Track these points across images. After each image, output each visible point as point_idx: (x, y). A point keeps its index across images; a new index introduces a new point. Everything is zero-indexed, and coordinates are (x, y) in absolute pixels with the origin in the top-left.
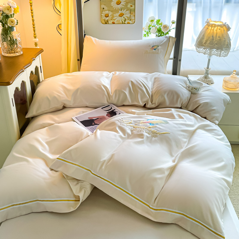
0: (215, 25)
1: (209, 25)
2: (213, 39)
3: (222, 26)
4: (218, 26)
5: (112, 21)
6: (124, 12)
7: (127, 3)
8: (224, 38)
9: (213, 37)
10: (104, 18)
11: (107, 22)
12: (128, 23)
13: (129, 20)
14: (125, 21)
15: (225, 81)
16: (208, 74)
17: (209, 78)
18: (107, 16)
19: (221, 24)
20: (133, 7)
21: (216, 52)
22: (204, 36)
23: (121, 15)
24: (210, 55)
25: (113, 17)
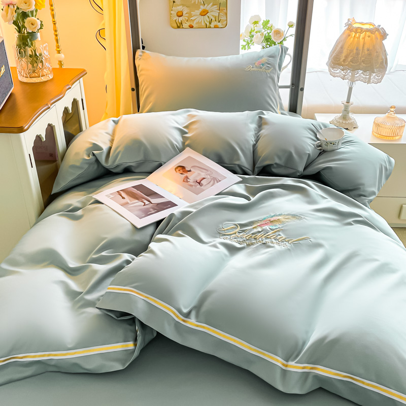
0: (362, 29)
1: (352, 30)
2: (358, 54)
3: (374, 30)
4: (367, 30)
5: (188, 24)
6: (208, 7)
8: (377, 52)
9: (357, 49)
10: (175, 19)
11: (179, 26)
12: (216, 27)
13: (217, 22)
14: (210, 23)
15: (377, 125)
16: (348, 113)
17: (350, 119)
18: (180, 15)
19: (372, 27)
21: (362, 75)
22: (342, 48)
23: (204, 13)
24: (353, 81)
25: (191, 16)
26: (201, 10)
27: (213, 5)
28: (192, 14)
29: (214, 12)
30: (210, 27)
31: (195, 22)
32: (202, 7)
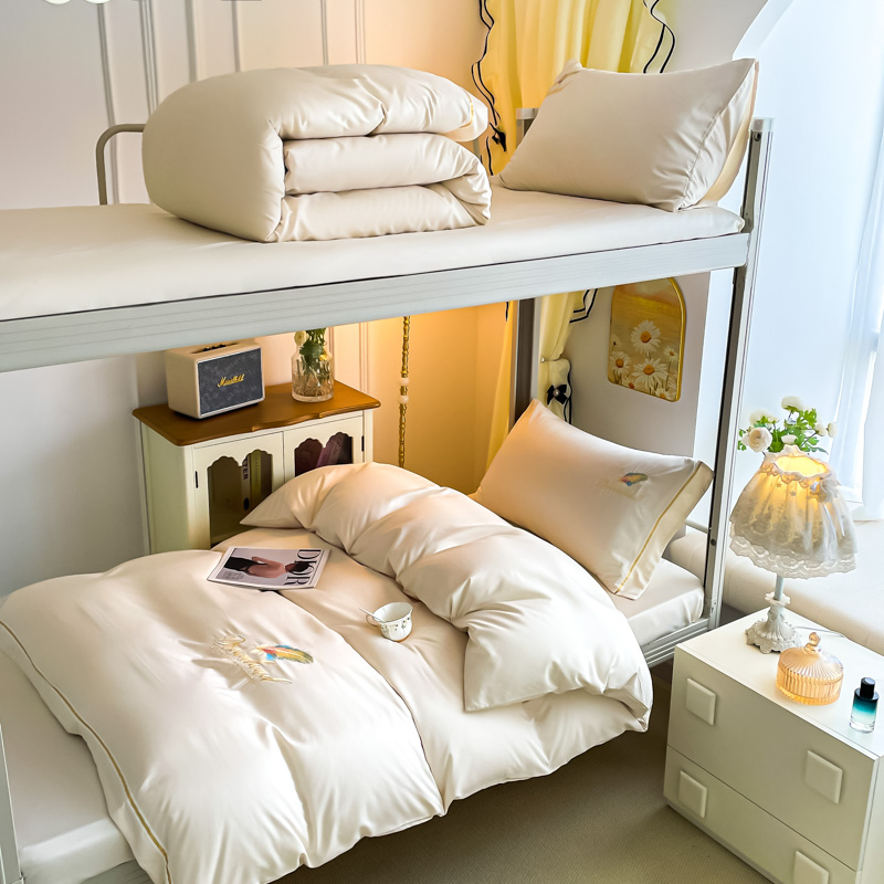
5: (629, 382)
6: (654, 363)
7: (663, 344)
10: (613, 369)
12: (662, 397)
13: (664, 389)
14: (655, 388)
18: (620, 365)
20: (673, 358)
23: (649, 371)
25: (632, 370)
26: (644, 365)
27: (661, 362)
28: (632, 368)
29: (661, 374)
30: (654, 395)
31: (637, 381)
32: (647, 362)
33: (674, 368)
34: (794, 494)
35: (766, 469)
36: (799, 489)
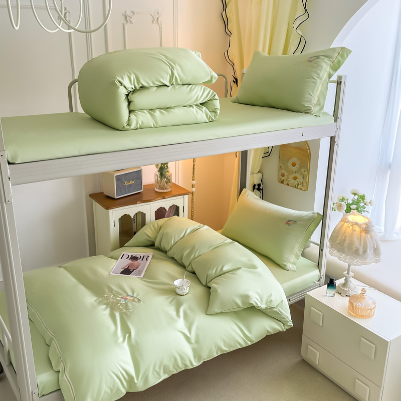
5: (287, 183)
6: (297, 175)
7: (301, 167)
10: (280, 177)
11: (282, 182)
12: (301, 189)
13: (302, 186)
14: (298, 186)
18: (283, 176)
20: (305, 173)
23: (295, 178)
26: (293, 176)
27: (300, 175)
28: (288, 177)
29: (300, 179)
30: (297, 188)
31: (290, 182)
32: (294, 175)
33: (306, 178)
34: (355, 231)
35: (344, 220)
36: (357, 228)
